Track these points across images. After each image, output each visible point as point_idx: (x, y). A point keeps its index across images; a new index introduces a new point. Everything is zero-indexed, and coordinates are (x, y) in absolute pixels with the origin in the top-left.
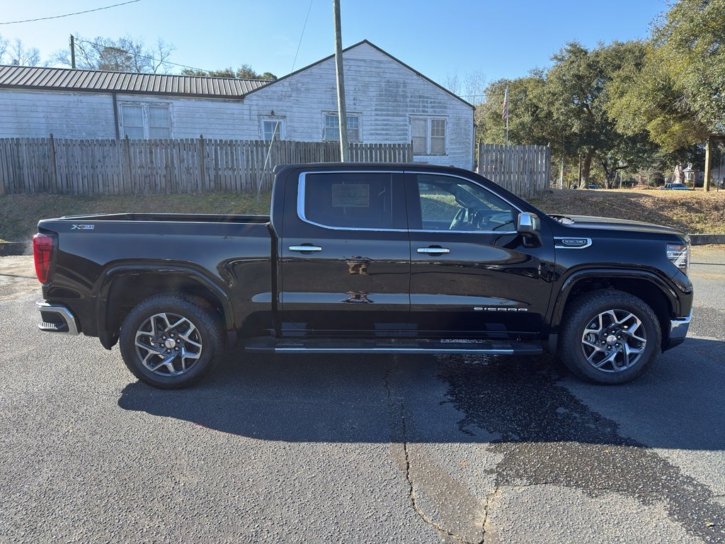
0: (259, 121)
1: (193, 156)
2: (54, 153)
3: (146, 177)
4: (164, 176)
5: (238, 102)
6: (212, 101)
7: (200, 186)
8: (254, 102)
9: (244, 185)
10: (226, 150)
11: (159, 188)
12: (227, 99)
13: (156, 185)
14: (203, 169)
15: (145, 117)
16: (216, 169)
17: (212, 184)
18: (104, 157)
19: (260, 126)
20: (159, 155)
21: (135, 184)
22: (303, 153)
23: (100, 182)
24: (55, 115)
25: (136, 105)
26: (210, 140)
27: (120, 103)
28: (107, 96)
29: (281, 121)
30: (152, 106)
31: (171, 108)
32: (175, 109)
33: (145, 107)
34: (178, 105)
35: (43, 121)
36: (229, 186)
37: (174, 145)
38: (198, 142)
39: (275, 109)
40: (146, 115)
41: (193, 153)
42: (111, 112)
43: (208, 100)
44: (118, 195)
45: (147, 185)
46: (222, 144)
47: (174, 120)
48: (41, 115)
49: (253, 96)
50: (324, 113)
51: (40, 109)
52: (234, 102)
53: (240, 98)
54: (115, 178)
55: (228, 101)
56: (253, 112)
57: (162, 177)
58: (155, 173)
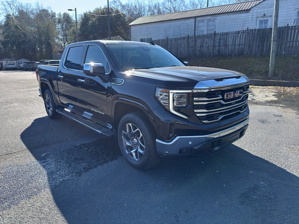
0: (256, 20)
1: (211, 41)
2: (168, 44)
3: (193, 51)
4: (199, 50)
5: (247, 12)
6: (234, 14)
7: (212, 54)
8: (255, 11)
9: (230, 53)
10: (224, 37)
11: (197, 56)
12: (242, 12)
13: (196, 54)
14: (214, 46)
15: (205, 26)
16: (219, 46)
17: (217, 52)
18: (181, 44)
19: (256, 23)
20: (199, 42)
21: (189, 54)
22: (261, 35)
23: (179, 54)
24: (176, 29)
25: (203, 21)
26: (218, 33)
27: (197, 21)
28: (193, 19)
29: (269, 18)
30: (209, 20)
31: (216, 20)
32: (218, 21)
33: (206, 21)
34: (219, 18)
35: (172, 32)
36: (223, 53)
37: (204, 37)
38: (213, 34)
39: (266, 13)
40: (206, 25)
41: (211, 40)
42: (194, 25)
43: (232, 14)
44: (184, 59)
45: (193, 55)
46: (223, 34)
47: (217, 26)
48: (172, 30)
49: (255, 8)
50: (297, 10)
51: (172, 28)
52: (245, 13)
53: (248, 11)
54: (183, 52)
55: (242, 13)
56: (254, 16)
57: (199, 51)
58: (196, 50)
